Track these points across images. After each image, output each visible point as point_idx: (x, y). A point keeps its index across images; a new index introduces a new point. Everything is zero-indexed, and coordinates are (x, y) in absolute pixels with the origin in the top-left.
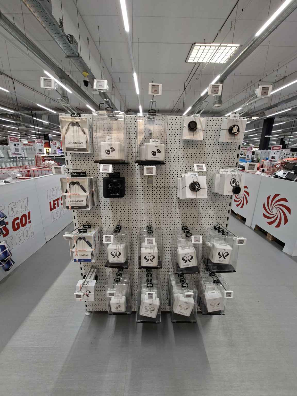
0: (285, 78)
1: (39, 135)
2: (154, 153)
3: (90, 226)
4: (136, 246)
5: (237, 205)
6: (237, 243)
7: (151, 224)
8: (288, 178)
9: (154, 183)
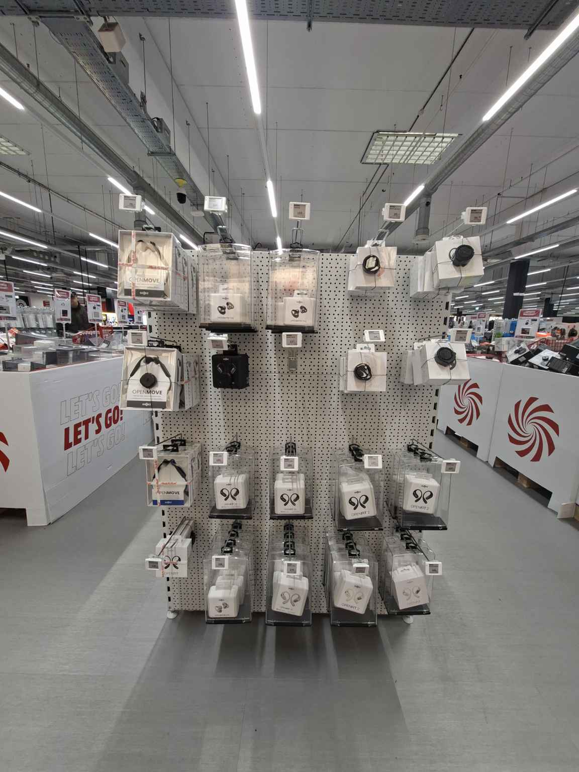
0: (544, 190)
1: (89, 289)
2: (296, 314)
3: (184, 441)
4: (265, 482)
5: (461, 421)
6: (443, 471)
7: (293, 441)
8: (551, 366)
9: (299, 367)
